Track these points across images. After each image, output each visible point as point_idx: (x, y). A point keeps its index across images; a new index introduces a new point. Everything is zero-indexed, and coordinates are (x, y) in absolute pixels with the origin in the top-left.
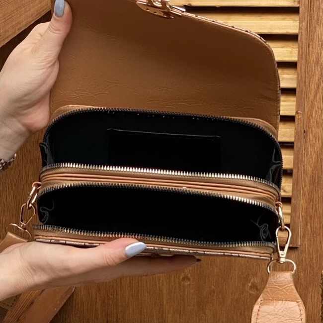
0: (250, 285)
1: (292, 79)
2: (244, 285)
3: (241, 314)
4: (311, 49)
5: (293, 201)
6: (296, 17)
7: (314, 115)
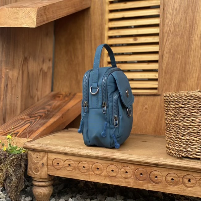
0: (145, 108)
1: (158, 39)
2: (143, 108)
3: (142, 118)
4: (164, 28)
5: (158, 80)
6: (159, 18)
7: (165, 50)
